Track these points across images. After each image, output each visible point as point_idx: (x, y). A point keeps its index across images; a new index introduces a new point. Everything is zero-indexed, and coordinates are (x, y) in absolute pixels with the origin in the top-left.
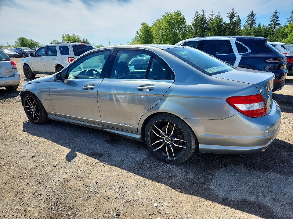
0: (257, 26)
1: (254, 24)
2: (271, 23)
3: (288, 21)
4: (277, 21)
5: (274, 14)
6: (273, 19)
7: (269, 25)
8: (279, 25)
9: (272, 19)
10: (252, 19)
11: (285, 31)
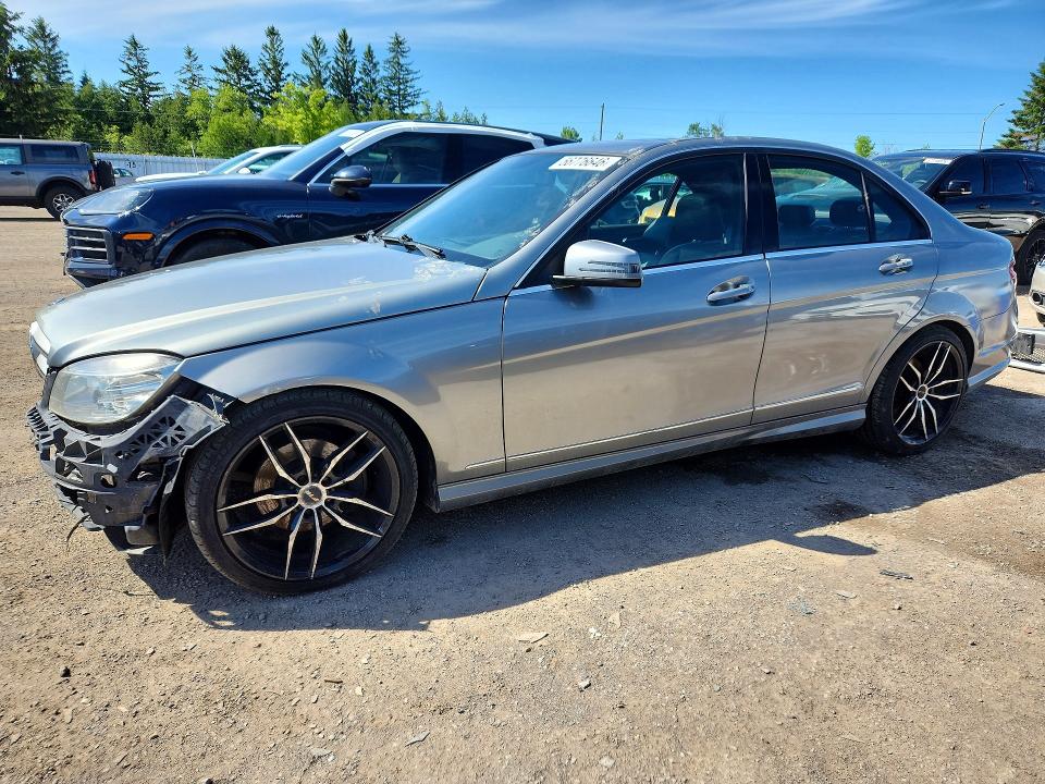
0: (77, 81)
1: (63, 72)
2: (127, 77)
3: (184, 82)
4: (147, 75)
5: (129, 46)
6: (132, 64)
7: (124, 84)
8: (157, 89)
9: (128, 65)
10: (50, 50)
11: (188, 114)
